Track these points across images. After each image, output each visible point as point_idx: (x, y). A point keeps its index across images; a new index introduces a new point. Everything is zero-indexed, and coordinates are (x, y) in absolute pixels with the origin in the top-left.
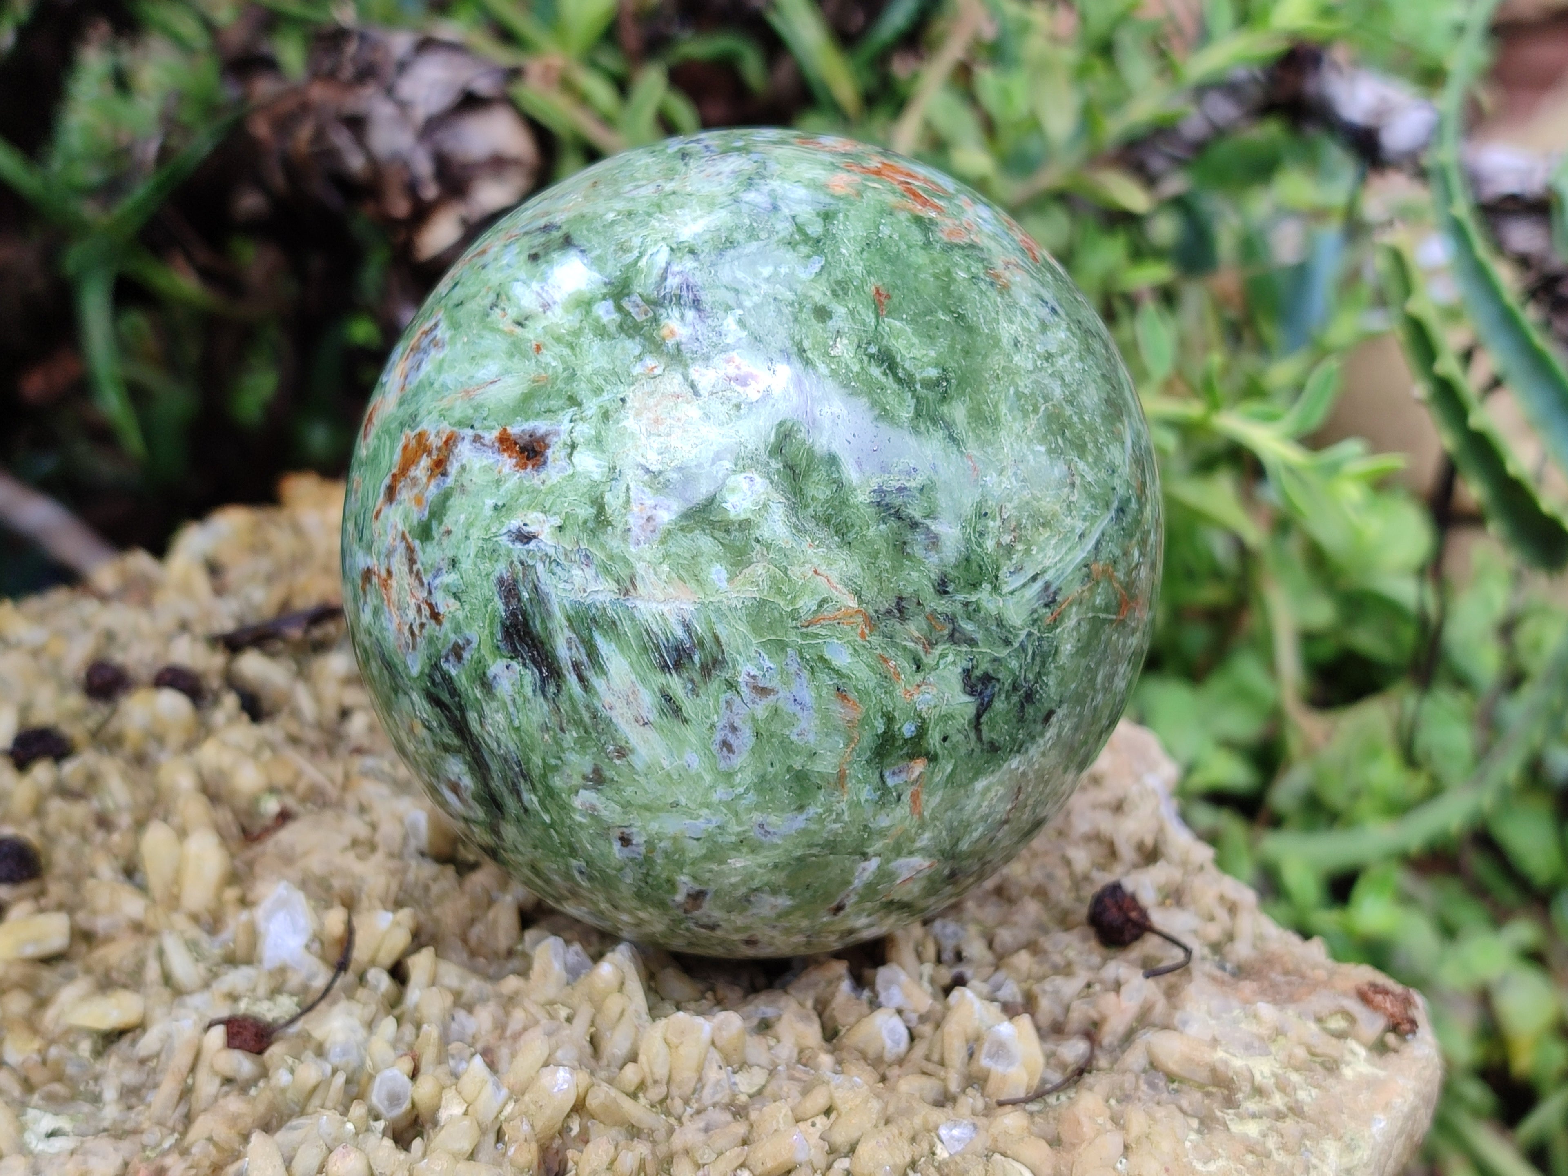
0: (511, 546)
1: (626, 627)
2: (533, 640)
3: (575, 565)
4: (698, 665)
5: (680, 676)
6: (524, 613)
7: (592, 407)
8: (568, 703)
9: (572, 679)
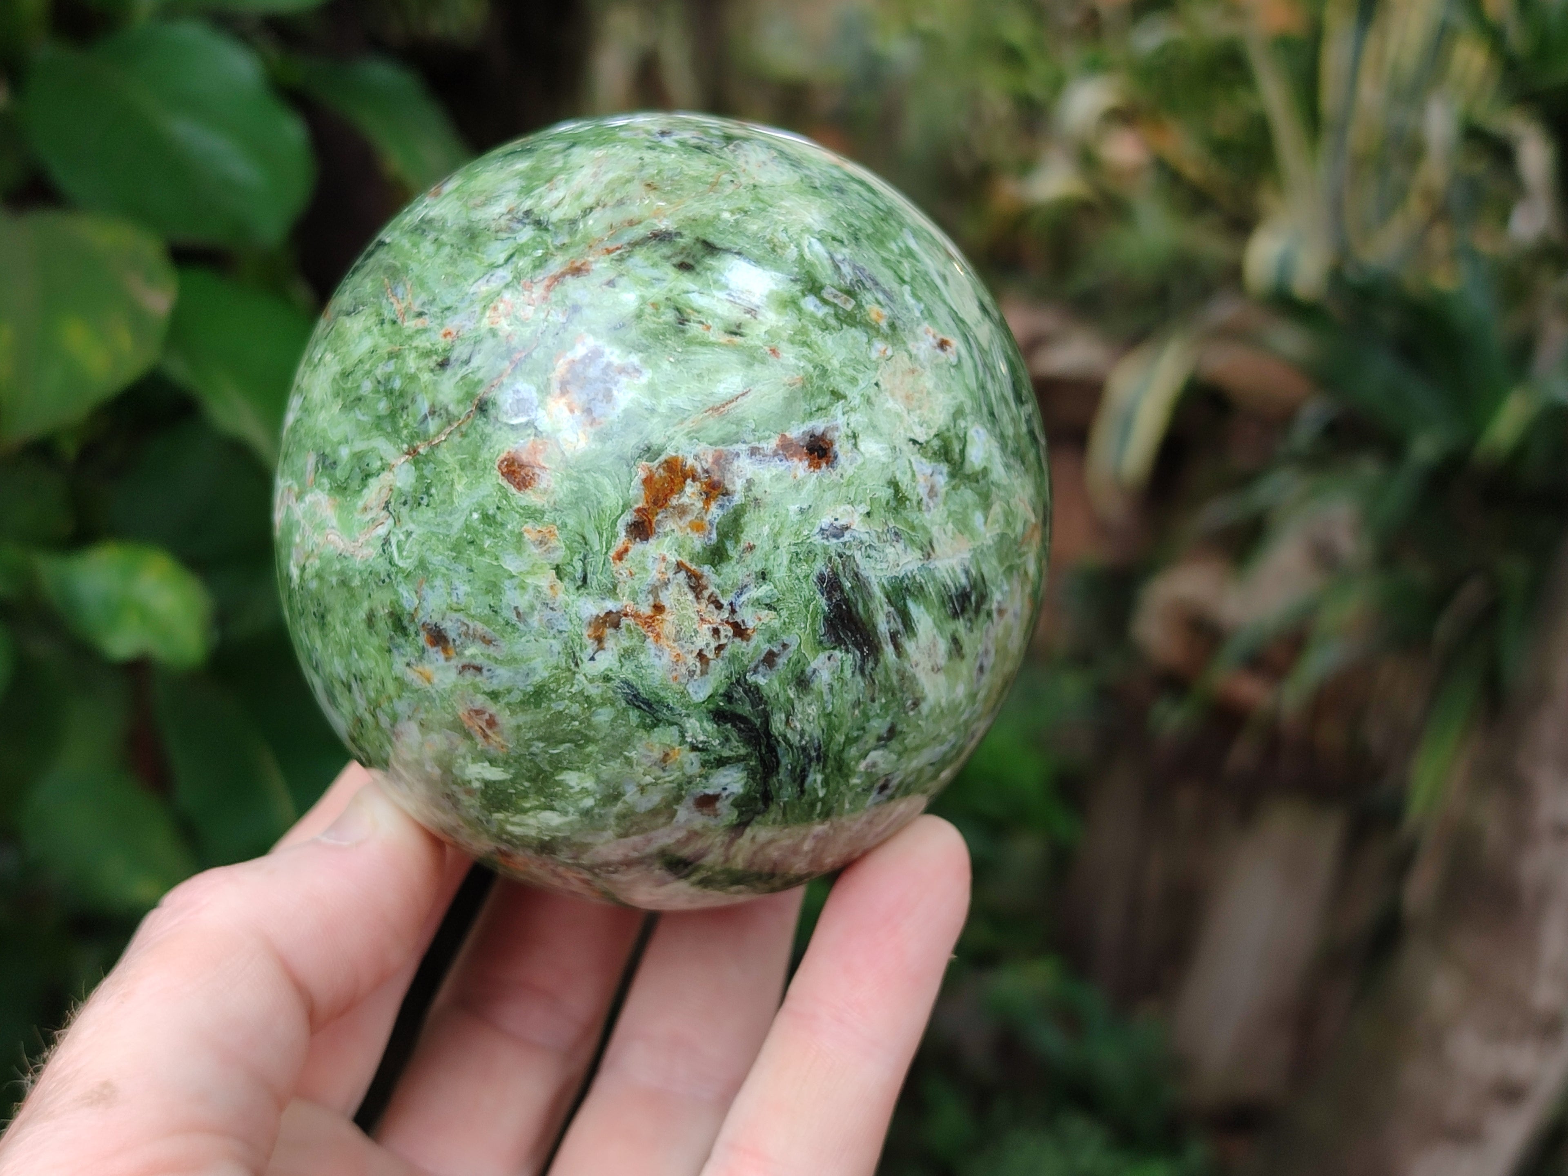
0: (826, 542)
1: (931, 588)
2: (856, 624)
3: (888, 544)
4: (974, 604)
5: (964, 619)
6: (846, 601)
7: (854, 396)
8: (883, 673)
9: (889, 650)
